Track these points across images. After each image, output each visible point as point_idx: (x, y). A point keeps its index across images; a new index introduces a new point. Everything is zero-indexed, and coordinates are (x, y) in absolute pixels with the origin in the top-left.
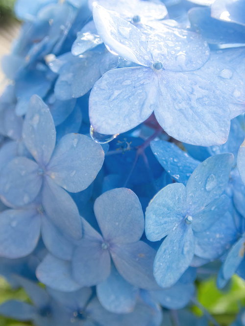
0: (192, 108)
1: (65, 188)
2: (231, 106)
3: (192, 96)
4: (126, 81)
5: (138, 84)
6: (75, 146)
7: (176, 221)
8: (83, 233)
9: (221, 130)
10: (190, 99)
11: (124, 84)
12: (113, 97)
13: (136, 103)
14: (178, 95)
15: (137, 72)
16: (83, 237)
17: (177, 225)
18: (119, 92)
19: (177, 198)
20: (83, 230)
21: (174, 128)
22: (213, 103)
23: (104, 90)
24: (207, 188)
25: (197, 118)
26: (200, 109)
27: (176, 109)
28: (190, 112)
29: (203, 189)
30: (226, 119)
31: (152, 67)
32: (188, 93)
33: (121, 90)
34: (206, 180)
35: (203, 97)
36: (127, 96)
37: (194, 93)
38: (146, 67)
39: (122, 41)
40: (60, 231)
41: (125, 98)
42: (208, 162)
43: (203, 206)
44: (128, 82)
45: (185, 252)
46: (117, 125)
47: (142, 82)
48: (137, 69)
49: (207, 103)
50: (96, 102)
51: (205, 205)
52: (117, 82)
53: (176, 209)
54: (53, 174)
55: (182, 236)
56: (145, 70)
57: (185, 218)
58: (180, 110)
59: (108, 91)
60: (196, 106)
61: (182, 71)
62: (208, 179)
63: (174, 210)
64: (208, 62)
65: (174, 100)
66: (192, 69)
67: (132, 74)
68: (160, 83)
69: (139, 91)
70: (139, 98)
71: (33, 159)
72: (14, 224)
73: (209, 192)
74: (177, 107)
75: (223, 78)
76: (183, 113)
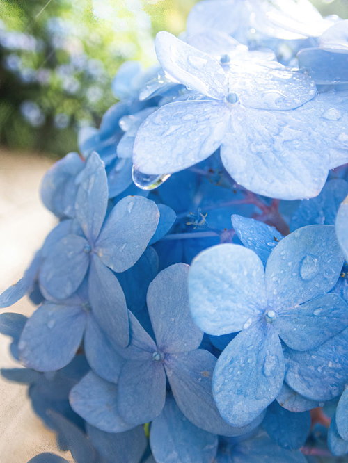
0: (275, 151)
1: (112, 267)
2: (333, 152)
3: (277, 138)
4: (188, 115)
5: (202, 118)
6: (130, 211)
7: (247, 312)
8: (131, 337)
9: (314, 181)
10: (273, 141)
11: (185, 118)
12: (168, 133)
13: (196, 140)
14: (257, 135)
15: (204, 105)
16: (130, 343)
17: (250, 321)
18: (177, 127)
19: (246, 273)
20: (131, 330)
21: (246, 175)
22: (306, 147)
23: (158, 124)
24: (302, 275)
25: (280, 164)
26: (286, 153)
27: (252, 152)
28: (272, 156)
29: (295, 274)
30: (322, 167)
31: (225, 101)
32: (272, 134)
33: (180, 126)
34: (301, 262)
35: (292, 140)
36: (186, 132)
37: (281, 134)
38: (217, 101)
39: (189, 70)
40: (106, 337)
41: (183, 134)
42: (302, 234)
43: (296, 302)
44: (190, 116)
45: (268, 373)
46: (167, 164)
47: (207, 117)
48: (205, 102)
49: (297, 146)
50: (145, 138)
51: (300, 301)
52: (177, 115)
53: (246, 292)
54: (101, 250)
55: (262, 343)
56: (215, 103)
57: (265, 313)
58: (258, 154)
59: (162, 126)
60: (281, 149)
61: (270, 110)
62: (305, 261)
63: (243, 292)
64: (309, 103)
65: (251, 140)
66: (284, 108)
67: (196, 107)
68: (233, 119)
69: (202, 127)
70: (201, 134)
71: (83, 235)
72: (51, 324)
73: (306, 281)
74: (253, 150)
75: (328, 120)
76: (261, 157)
